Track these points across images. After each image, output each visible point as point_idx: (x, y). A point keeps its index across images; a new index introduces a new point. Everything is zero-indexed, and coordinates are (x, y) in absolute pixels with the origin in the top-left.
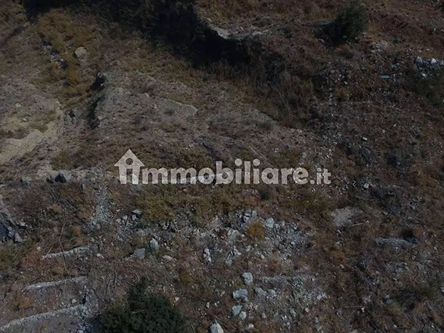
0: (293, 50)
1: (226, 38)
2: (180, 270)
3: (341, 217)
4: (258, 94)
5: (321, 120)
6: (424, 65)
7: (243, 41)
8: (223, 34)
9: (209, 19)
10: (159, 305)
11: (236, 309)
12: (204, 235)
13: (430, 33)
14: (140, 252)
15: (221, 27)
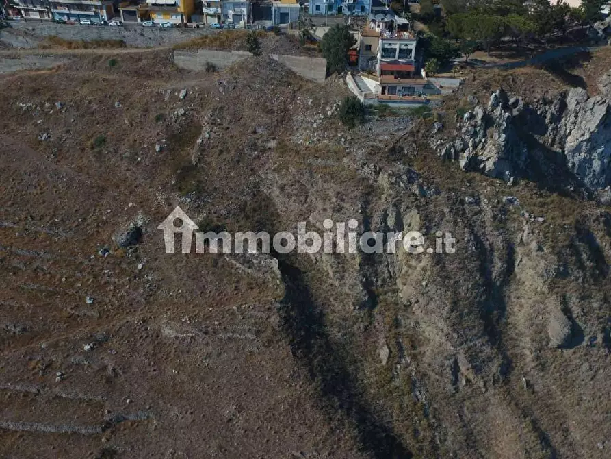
2: (336, 131)
3: (273, 144)
6: (190, 198)
8: (274, 263)
9: (278, 281)
10: (345, 122)
11: (322, 117)
14: (349, 138)
15: (273, 272)
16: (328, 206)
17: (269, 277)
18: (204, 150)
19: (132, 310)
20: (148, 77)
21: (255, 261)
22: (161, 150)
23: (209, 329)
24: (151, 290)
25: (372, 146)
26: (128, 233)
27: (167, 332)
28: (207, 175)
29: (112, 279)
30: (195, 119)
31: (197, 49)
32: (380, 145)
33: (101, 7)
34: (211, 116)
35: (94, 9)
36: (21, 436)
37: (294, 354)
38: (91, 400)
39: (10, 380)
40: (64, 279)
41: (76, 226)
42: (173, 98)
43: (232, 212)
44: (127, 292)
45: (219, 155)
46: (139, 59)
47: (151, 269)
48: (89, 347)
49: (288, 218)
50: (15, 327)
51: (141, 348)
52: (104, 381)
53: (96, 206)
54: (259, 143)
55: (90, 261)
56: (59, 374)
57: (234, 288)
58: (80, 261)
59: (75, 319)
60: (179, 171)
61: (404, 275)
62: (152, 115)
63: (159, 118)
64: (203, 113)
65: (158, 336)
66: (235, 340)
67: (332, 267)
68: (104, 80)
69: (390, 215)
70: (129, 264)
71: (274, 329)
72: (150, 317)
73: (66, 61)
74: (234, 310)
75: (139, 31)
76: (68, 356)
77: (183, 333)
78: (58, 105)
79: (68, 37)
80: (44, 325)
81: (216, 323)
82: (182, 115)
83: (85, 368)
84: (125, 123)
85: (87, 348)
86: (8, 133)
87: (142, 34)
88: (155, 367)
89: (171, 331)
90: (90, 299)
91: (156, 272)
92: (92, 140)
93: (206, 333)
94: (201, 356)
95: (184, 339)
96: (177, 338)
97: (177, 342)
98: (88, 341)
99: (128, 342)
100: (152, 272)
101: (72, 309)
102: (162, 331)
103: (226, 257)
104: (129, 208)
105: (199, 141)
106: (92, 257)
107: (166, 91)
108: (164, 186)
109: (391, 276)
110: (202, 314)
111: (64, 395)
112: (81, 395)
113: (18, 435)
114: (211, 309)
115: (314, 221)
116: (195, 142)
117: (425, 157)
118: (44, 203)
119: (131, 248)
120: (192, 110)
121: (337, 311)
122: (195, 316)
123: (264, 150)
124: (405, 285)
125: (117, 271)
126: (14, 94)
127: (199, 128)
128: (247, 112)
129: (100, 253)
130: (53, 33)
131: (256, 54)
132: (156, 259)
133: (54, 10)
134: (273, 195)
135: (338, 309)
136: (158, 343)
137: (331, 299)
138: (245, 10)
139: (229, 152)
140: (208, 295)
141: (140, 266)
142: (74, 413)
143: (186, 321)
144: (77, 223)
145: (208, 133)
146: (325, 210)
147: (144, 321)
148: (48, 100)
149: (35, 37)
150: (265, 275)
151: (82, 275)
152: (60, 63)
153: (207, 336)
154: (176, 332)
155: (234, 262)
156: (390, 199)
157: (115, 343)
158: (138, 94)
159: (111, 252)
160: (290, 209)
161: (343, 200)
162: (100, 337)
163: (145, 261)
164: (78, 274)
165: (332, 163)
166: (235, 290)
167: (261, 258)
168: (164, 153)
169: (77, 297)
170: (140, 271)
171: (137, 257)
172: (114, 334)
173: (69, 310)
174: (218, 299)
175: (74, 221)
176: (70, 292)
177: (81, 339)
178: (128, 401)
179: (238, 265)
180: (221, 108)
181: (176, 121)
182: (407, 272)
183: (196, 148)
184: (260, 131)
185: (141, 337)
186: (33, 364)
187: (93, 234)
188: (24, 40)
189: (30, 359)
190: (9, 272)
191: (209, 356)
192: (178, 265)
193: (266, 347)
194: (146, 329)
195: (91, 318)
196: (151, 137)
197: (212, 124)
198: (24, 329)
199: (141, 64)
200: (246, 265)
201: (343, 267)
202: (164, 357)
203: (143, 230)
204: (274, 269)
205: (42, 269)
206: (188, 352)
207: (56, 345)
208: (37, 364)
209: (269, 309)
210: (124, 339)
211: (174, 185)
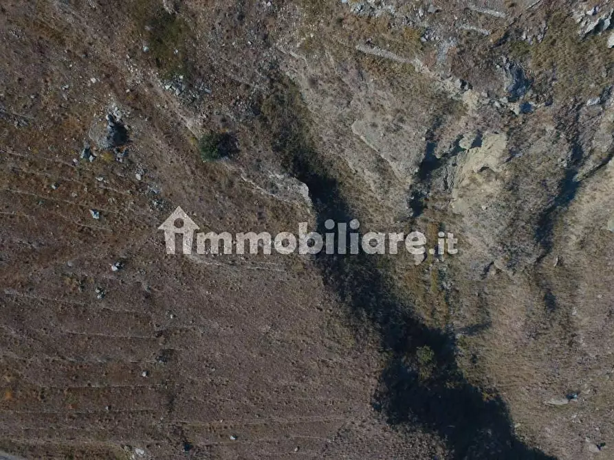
0: (261, 147)
1: (304, 185)
4: (300, 125)
5: (269, 76)
6: (177, 86)
7: (292, 175)
8: (304, 190)
9: (309, 211)
12: (390, 7)
13: (150, 119)
14: (431, 9)
15: (303, 199)
16: (379, 121)
17: (296, 203)
21: (279, 185)
23: (236, 262)
24: (162, 210)
25: (469, 33)
27: (192, 257)
28: (195, 40)
32: (482, 31)
37: (326, 282)
40: (54, 187)
41: (32, 106)
47: (152, 179)
48: (115, 267)
49: (322, 121)
50: (29, 243)
51: (169, 268)
56: (97, 291)
59: (88, 233)
60: (148, 28)
61: (463, 187)
67: (375, 183)
69: (465, 138)
70: (123, 171)
71: (304, 265)
76: (98, 273)
77: (209, 262)
81: (243, 258)
88: (188, 287)
89: (195, 257)
90: (95, 213)
94: (231, 279)
95: (211, 266)
96: (204, 264)
98: (112, 261)
99: (154, 262)
100: (155, 182)
101: (80, 221)
103: (242, 177)
104: (93, 86)
106: (75, 160)
108: (133, 53)
109: (446, 187)
115: (357, 133)
117: (553, 43)
119: (119, 151)
121: (375, 222)
124: (461, 197)
125: (113, 181)
132: (155, 168)
134: (300, 81)
135: (377, 219)
137: (370, 210)
141: (138, 177)
146: (374, 125)
150: (293, 201)
154: (202, 260)
155: (253, 184)
156: (471, 125)
159: (95, 155)
160: (325, 109)
161: (401, 120)
165: (395, 57)
166: (258, 219)
170: (140, 181)
171: (131, 163)
178: (171, 317)
179: (258, 187)
182: (468, 185)
187: (59, 120)
189: (63, 275)
200: (268, 189)
201: (389, 182)
204: (304, 196)
208: (72, 280)
210: (149, 259)
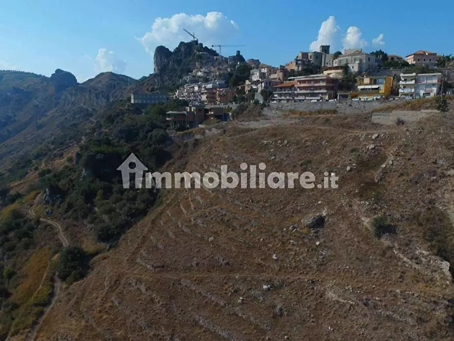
1: (446, 262)
9: (448, 282)
15: (443, 273)
17: (437, 276)
18: (386, 173)
19: (305, 272)
20: (350, 128)
21: (423, 259)
22: (350, 170)
23: (369, 302)
24: (323, 261)
26: (314, 218)
27: (331, 295)
28: (386, 190)
29: (295, 247)
30: (382, 152)
31: (391, 111)
33: (325, 94)
34: (397, 150)
35: (321, 95)
36: (204, 331)
38: (258, 325)
39: (209, 291)
40: (262, 240)
41: (278, 211)
42: (367, 138)
43: (406, 217)
44: (304, 258)
45: (399, 176)
46: (346, 118)
47: (326, 247)
48: (267, 287)
50: (223, 260)
51: (306, 301)
52: (272, 315)
53: (295, 200)
54: (439, 171)
55: (282, 232)
56: (241, 298)
57: (399, 276)
58: (275, 231)
59: (262, 267)
60: (362, 185)
62: (348, 149)
63: (353, 151)
64: (389, 149)
65: (321, 297)
66: (394, 320)
68: (319, 129)
70: (310, 240)
71: (438, 323)
72: (318, 280)
73: (297, 121)
74: (397, 293)
75: (349, 103)
76: (250, 289)
77: (345, 300)
78: (286, 142)
79: (301, 110)
80: (241, 265)
81: (377, 298)
82: (372, 149)
83: (260, 302)
84: (327, 153)
85: (265, 287)
86: (253, 156)
87: (350, 105)
88: (314, 320)
89: (334, 295)
90: (276, 256)
91: (330, 250)
92: (302, 161)
93: (366, 304)
94: (356, 325)
95: (344, 305)
96: (338, 302)
97: (337, 306)
98: (267, 283)
99: (297, 293)
100: (326, 249)
101: (261, 259)
102: (326, 293)
103: (394, 251)
104: (318, 204)
105: (384, 166)
106: (285, 229)
107: (362, 135)
108: (348, 193)
110: (365, 288)
111: (240, 315)
112: (252, 319)
113: (203, 329)
114: (374, 286)
116: (379, 167)
118: (262, 194)
119: (314, 229)
120: (381, 146)
122: (358, 288)
123: (443, 176)
125: (300, 243)
126: (261, 136)
127: (384, 158)
128: (429, 149)
129: (290, 228)
130: (293, 108)
131: (443, 110)
132: (332, 241)
133: (295, 98)
134: (449, 211)
136: (320, 302)
138: (435, 89)
139: (408, 175)
140: (373, 276)
141: (318, 243)
142: (244, 329)
143: (349, 289)
144: (279, 209)
145: (392, 161)
147: (313, 282)
148: (280, 140)
149: (281, 110)
150: (434, 274)
151: (275, 240)
152: (293, 122)
153: (366, 308)
154: (339, 296)
155: (401, 256)
157: (286, 290)
158: (341, 137)
159: (298, 229)
162: (276, 283)
163: (322, 240)
164: (272, 239)
166: (400, 278)
167: (430, 258)
168: (353, 172)
169: (268, 253)
170: (317, 246)
171: (317, 237)
172: (287, 284)
173: (259, 260)
174: (382, 280)
175: (278, 208)
176: (264, 248)
177: (263, 281)
178: (286, 337)
179: (405, 259)
180: (406, 146)
181: (366, 153)
183: (380, 170)
184: (441, 162)
185: (308, 293)
186: (226, 286)
187: (287, 217)
188: (275, 112)
189: (226, 283)
190: (230, 228)
191: (366, 326)
192: (349, 248)
193: (427, 337)
194: (313, 289)
195: (273, 270)
196: (345, 161)
197: (396, 155)
198: (228, 264)
199: (346, 121)
200: (414, 260)
202: (323, 314)
203: (326, 220)
204: (444, 271)
205: (250, 231)
206: (345, 318)
207: (245, 279)
208: (229, 287)
209: (435, 302)
210: (294, 290)
211: (357, 193)
